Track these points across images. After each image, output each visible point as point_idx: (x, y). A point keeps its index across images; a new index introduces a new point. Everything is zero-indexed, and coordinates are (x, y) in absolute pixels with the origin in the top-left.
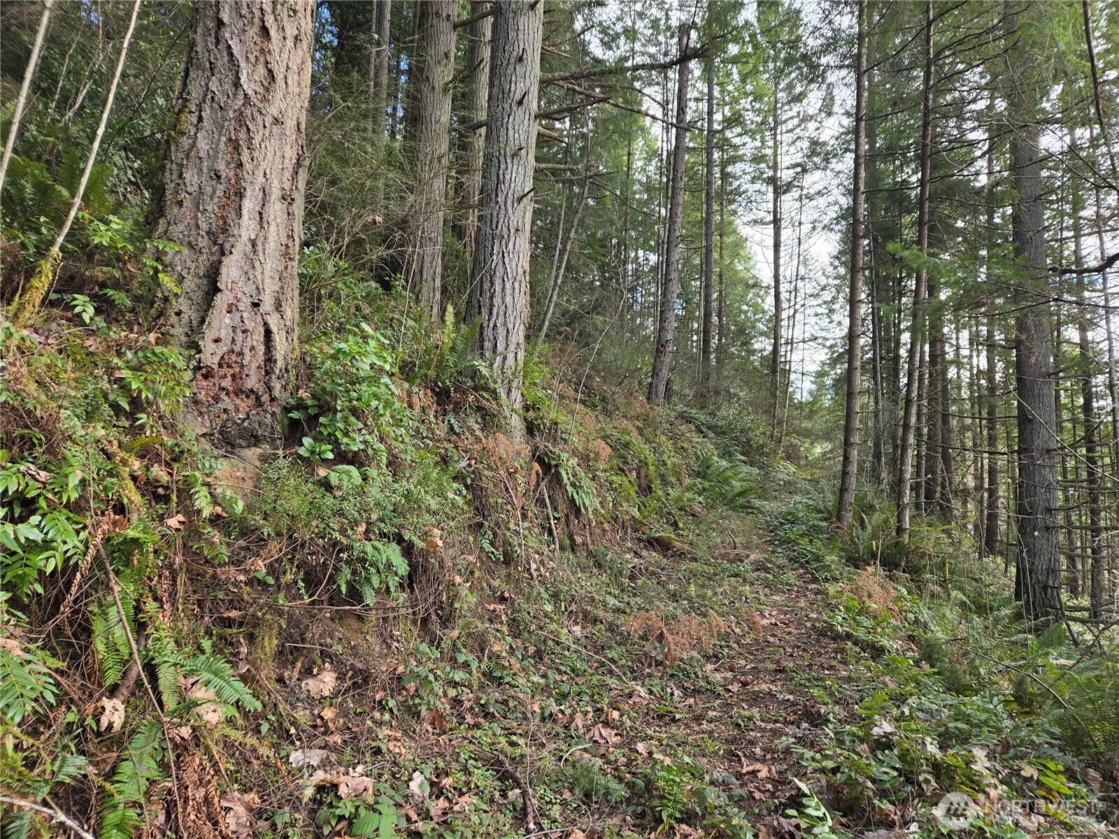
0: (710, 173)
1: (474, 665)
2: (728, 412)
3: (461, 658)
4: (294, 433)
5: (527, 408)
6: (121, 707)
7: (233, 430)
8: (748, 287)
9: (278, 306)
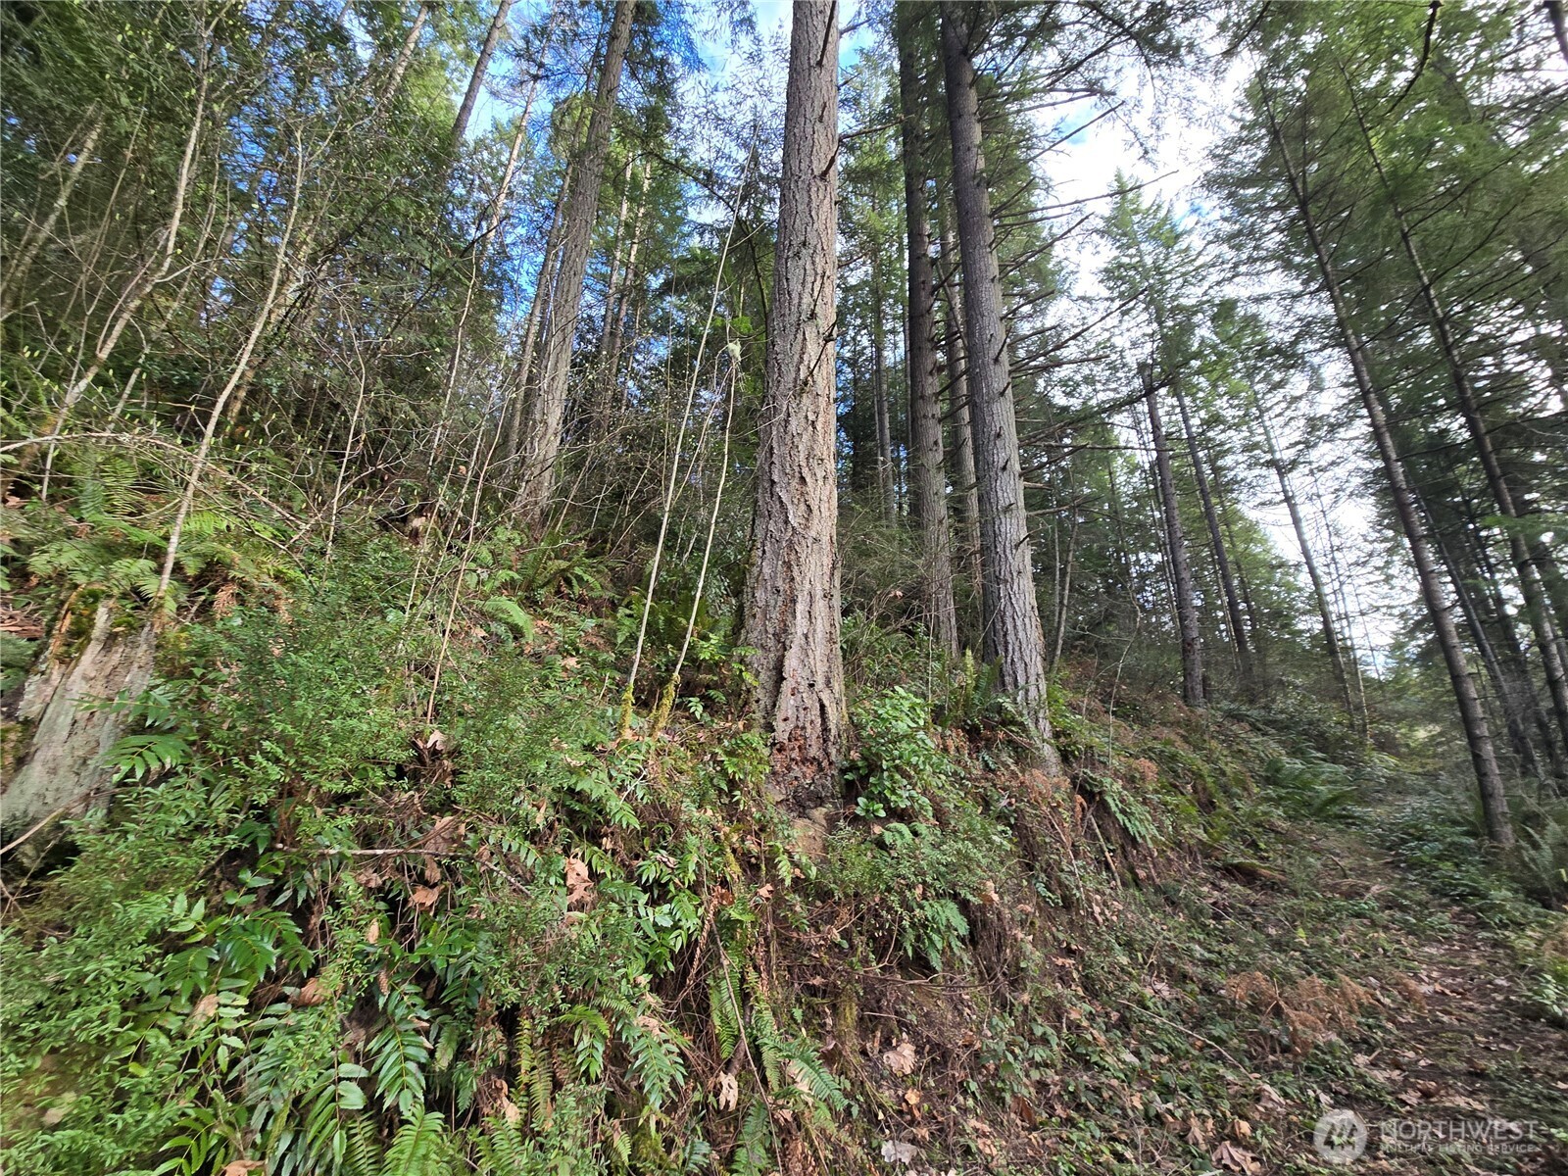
0: (1199, 472)
1: (1054, 1040)
2: (1285, 704)
3: (1038, 1031)
4: (850, 792)
5: (1057, 735)
6: (735, 1084)
7: (802, 794)
8: (1273, 568)
9: (828, 683)
